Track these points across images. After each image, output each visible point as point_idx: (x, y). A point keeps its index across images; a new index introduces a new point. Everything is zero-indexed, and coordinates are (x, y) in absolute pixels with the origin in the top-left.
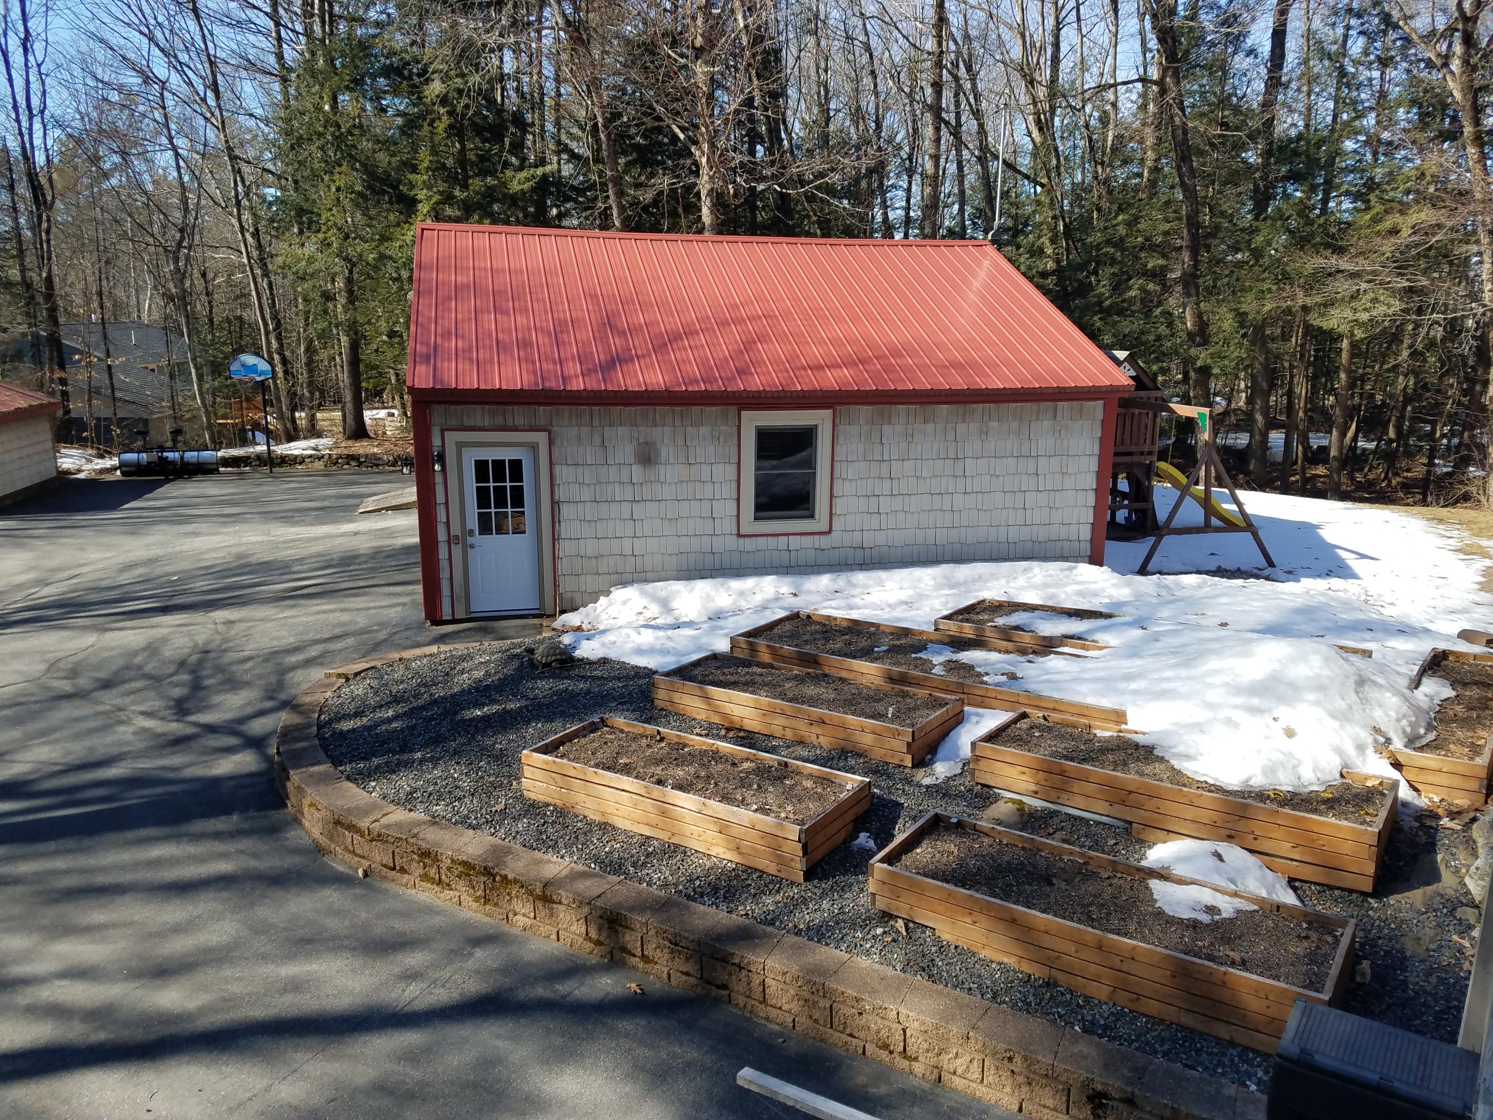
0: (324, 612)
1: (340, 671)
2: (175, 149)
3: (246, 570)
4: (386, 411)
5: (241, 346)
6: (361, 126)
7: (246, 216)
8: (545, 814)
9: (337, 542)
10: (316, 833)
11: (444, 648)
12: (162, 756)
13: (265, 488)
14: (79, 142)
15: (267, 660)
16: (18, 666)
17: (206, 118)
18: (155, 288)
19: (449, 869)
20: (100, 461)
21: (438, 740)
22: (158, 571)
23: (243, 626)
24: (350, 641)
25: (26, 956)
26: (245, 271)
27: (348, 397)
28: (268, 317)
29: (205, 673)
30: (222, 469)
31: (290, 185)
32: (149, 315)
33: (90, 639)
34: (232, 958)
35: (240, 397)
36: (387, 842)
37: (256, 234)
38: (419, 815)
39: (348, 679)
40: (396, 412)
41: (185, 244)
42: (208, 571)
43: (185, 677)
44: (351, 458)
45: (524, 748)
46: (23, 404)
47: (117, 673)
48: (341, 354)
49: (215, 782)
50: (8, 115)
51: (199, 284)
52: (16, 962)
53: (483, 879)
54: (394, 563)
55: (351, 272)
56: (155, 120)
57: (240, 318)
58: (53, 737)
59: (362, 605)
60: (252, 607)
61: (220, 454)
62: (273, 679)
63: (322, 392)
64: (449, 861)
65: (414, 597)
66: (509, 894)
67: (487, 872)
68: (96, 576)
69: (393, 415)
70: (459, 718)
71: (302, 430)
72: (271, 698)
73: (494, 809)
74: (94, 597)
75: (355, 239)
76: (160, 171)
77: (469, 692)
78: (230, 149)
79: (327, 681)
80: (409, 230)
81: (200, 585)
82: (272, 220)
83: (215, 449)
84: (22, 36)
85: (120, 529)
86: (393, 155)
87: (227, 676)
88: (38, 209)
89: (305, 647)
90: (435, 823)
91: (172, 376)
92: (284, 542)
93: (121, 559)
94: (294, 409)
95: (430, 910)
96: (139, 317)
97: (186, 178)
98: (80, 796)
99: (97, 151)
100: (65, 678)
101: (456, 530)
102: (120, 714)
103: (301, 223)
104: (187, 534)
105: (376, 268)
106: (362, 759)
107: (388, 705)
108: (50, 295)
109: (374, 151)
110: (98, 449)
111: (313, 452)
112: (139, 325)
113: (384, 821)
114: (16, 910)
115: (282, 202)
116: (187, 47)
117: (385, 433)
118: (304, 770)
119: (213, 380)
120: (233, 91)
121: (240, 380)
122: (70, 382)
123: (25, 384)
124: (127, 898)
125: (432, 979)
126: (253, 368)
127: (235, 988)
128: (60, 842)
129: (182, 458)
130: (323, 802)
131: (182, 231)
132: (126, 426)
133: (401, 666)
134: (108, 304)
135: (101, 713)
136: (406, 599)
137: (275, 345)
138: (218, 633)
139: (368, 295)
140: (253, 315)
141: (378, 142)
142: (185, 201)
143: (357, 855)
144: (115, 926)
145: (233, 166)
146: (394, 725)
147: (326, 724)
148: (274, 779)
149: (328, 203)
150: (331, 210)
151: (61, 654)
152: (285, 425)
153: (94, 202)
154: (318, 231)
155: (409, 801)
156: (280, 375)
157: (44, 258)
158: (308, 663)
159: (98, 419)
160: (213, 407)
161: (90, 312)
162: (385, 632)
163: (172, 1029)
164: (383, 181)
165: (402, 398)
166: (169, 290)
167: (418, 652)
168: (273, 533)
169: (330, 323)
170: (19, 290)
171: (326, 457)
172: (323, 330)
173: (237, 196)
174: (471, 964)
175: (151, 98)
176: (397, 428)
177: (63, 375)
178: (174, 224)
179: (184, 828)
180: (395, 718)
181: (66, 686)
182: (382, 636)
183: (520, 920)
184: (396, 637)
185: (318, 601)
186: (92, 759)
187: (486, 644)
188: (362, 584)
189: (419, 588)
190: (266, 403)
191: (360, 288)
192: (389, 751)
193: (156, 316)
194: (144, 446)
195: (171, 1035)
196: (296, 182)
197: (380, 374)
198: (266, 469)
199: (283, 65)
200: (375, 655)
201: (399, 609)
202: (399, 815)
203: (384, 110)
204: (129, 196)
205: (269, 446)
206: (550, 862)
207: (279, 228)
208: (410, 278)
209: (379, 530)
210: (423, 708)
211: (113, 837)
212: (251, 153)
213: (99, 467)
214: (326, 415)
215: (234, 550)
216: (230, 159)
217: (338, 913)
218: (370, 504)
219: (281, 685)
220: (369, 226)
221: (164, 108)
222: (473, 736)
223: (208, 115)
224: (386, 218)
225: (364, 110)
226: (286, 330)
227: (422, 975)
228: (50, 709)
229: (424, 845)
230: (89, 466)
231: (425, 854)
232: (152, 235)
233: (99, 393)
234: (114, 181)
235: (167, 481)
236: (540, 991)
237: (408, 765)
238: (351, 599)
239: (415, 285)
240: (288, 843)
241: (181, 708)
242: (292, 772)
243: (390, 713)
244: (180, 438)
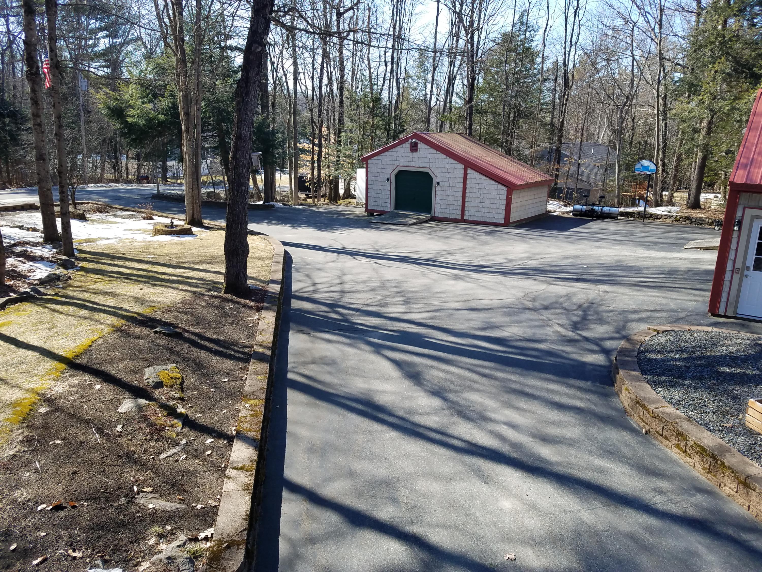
0: (654, 296)
1: (655, 328)
2: (633, 56)
3: (620, 268)
4: (714, 195)
5: (643, 156)
6: (738, 35)
7: (662, 89)
8: (756, 439)
9: (670, 261)
10: (626, 404)
11: (715, 329)
12: (562, 345)
13: (639, 229)
14: (589, 56)
15: (620, 314)
16: (514, 292)
17: (652, 39)
18: (608, 126)
19: (692, 447)
20: (565, 208)
21: (700, 378)
22: (579, 262)
23: (612, 295)
24: (664, 314)
25: (494, 410)
26: (655, 117)
27: (694, 185)
28: (661, 141)
29: (590, 313)
30: (619, 217)
31: (689, 71)
32: (602, 140)
33: (543, 287)
34: (575, 446)
35: (637, 182)
36: (661, 420)
37: (665, 98)
38: (681, 413)
39: (658, 333)
40: (719, 196)
41: (628, 104)
42: (601, 266)
43: (580, 313)
44: (688, 218)
45: (752, 398)
46: (539, 179)
47: (551, 304)
48: (696, 162)
49: (584, 364)
50: (561, 46)
51: (630, 124)
52: (490, 411)
53: (710, 459)
54: (697, 278)
55: (712, 117)
56: (627, 43)
57: (646, 142)
58: (520, 325)
59: (674, 297)
60: (618, 287)
61: (620, 210)
62: (621, 324)
63: (680, 182)
64: (693, 443)
65: (704, 298)
66: (723, 473)
67: (713, 456)
68: (552, 259)
69: (717, 197)
70: (715, 370)
71: (664, 201)
72: (618, 332)
73: (725, 425)
74: (549, 269)
75: (719, 99)
76: (624, 68)
77: (725, 357)
78: (661, 54)
79: (647, 331)
80: (754, 93)
81: (596, 271)
82: (675, 90)
83: (619, 207)
84: (575, 8)
85: (566, 240)
86: (755, 50)
87: (600, 317)
88: (565, 89)
89: (640, 312)
90: (689, 420)
91: (606, 170)
92: (642, 258)
93: (564, 254)
94: (663, 190)
95: (676, 464)
96: (597, 140)
97: (635, 71)
98: (526, 352)
99: (596, 59)
100: (530, 301)
101: (739, 265)
102: (549, 322)
103: (690, 92)
104: (596, 247)
105: (728, 115)
106: (657, 375)
107: (677, 352)
108: (561, 130)
109: (742, 49)
110: (565, 202)
111: (668, 213)
112: (597, 145)
113: (662, 409)
114: (494, 390)
115: (683, 81)
116: (650, 3)
117: (710, 207)
118: (626, 371)
119: (626, 173)
120: (669, 24)
121: (639, 174)
122: (560, 170)
123: (542, 170)
124: (536, 402)
125: (670, 498)
126: (647, 168)
127: (573, 460)
128: (515, 369)
129: (602, 210)
130: (632, 390)
131: (627, 98)
132: (579, 193)
133: (689, 334)
134: (585, 134)
135: (541, 319)
136: (700, 299)
137: (661, 155)
138: (599, 296)
139: (719, 130)
140: (653, 140)
141: (746, 43)
142: (632, 82)
143: (644, 422)
144: (529, 411)
145: (660, 63)
146: (678, 363)
147: (642, 352)
148: (611, 371)
149: (708, 80)
150: (709, 83)
151: (530, 291)
152: (656, 198)
153: (590, 85)
154: (699, 95)
155: (677, 404)
156: (660, 172)
157: (562, 112)
158: (640, 320)
159: (568, 188)
160: (622, 186)
161: (576, 137)
162: (684, 313)
163: (543, 465)
164: (744, 66)
165: (725, 188)
166: (614, 127)
167: (700, 328)
168: (637, 252)
169: (694, 145)
170: (549, 127)
171: (674, 217)
172: (689, 149)
173: (659, 78)
174: (693, 499)
175: (627, 31)
176: (718, 205)
177: (558, 167)
178: (624, 94)
179: (566, 380)
180: (679, 360)
181: (530, 305)
182: (682, 315)
183: (727, 490)
184: (690, 317)
185: (652, 290)
186: (534, 338)
187: (742, 333)
188: (677, 286)
189: (709, 294)
190: (649, 186)
191: (715, 126)
192: (672, 375)
193: (605, 140)
194: (586, 203)
195: (542, 468)
196: (693, 69)
197: (716, 174)
198: (641, 220)
199: (700, 7)
200: (675, 324)
201: (695, 303)
202: (670, 409)
203: (754, 25)
204: (606, 81)
205: (645, 208)
206: (753, 465)
207: (677, 94)
208: (747, 121)
209: (693, 259)
210: (696, 358)
211: (536, 374)
212: (671, 55)
213: (564, 210)
214: (679, 194)
215: (616, 258)
216: (660, 59)
217: (628, 446)
218: (692, 244)
219: (624, 327)
220: (729, 92)
221: (632, 36)
222: (722, 382)
223: (654, 37)
224: (741, 87)
225: (742, 26)
226: (669, 149)
227: (665, 493)
228: (522, 313)
229: (680, 429)
230: (560, 210)
231: (680, 434)
232: (613, 100)
233: (571, 176)
234: (601, 74)
235: (592, 220)
236: (730, 531)
237: (681, 386)
238: (670, 293)
239: (749, 124)
240: (611, 404)
241: (575, 326)
242: (620, 371)
243: (677, 356)
244: (603, 200)
